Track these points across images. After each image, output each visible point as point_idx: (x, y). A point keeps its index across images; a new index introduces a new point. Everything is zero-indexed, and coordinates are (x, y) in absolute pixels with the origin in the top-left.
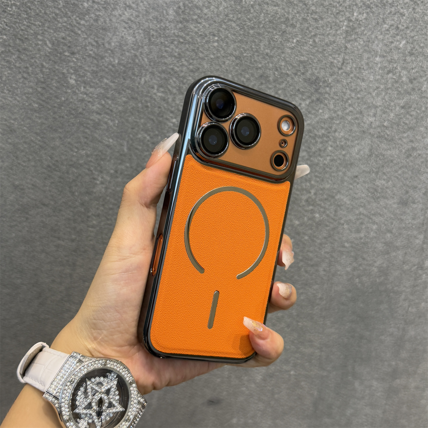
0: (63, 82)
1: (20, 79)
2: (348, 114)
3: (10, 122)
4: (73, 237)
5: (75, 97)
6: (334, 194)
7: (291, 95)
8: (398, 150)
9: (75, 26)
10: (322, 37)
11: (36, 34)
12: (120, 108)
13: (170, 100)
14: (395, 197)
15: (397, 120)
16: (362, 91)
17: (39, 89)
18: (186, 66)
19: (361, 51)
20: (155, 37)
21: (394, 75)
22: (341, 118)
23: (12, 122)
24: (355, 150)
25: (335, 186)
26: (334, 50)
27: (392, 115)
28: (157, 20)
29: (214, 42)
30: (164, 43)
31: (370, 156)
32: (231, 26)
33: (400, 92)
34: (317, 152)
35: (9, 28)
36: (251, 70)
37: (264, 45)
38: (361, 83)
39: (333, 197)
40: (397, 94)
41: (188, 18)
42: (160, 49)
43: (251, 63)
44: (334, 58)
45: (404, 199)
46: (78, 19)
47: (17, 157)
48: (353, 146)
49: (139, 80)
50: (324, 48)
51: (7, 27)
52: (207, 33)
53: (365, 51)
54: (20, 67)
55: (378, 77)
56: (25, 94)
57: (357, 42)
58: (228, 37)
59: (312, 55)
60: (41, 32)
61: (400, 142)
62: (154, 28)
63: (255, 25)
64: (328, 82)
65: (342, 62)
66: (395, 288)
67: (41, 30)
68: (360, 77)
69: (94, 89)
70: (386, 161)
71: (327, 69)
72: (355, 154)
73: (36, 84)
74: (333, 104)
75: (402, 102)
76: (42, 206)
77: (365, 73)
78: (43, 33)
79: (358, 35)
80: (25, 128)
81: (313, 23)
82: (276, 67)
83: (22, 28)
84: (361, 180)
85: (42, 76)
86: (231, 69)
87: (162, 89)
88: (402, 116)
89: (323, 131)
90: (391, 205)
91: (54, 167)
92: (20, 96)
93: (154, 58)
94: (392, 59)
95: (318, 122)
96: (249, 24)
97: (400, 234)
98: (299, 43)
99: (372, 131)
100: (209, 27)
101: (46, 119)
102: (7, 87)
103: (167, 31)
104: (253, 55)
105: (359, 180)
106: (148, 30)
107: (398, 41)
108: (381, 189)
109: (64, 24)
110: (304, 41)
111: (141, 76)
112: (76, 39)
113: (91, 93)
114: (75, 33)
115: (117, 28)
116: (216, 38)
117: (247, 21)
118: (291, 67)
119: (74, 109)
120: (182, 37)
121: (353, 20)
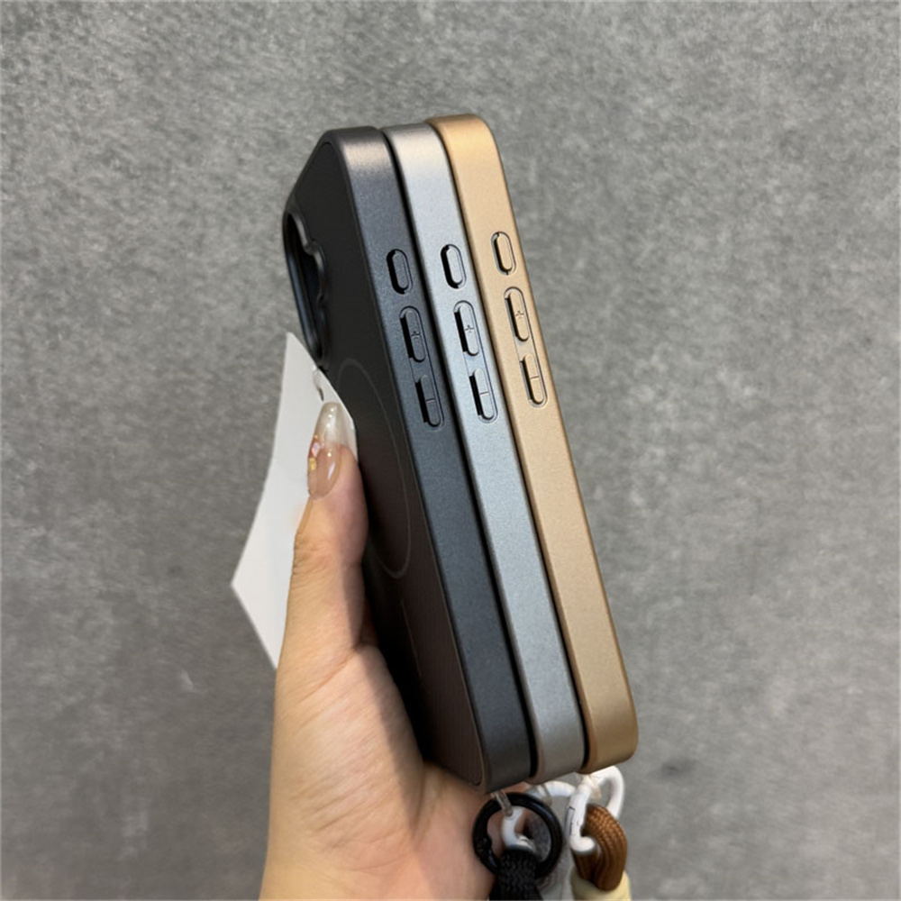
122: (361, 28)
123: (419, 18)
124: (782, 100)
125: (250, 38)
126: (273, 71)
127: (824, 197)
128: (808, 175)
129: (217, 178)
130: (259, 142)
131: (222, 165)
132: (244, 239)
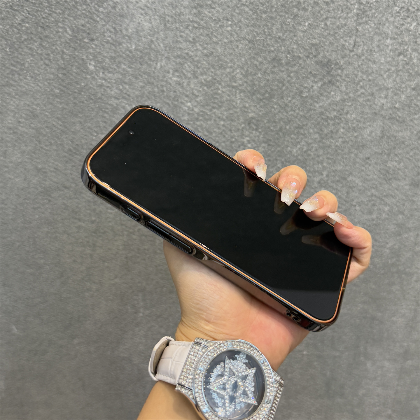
0: (82, 68)
1: (42, 65)
2: (359, 96)
3: (33, 108)
4: (93, 218)
5: (94, 83)
6: (346, 176)
7: (303, 78)
8: (410, 131)
9: (94, 13)
10: (332, 20)
11: (57, 22)
12: (137, 93)
13: (185, 84)
14: (407, 179)
15: (408, 102)
16: (374, 73)
17: (60, 75)
18: (200, 51)
19: (372, 33)
20: (170, 23)
21: (405, 56)
22: (353, 100)
23: (35, 107)
24: (367, 132)
25: (348, 168)
26: (345, 33)
27: (403, 97)
28: (172, 7)
29: (227, 26)
30: (179, 28)
31: (382, 137)
32: (244, 10)
33: (411, 73)
34: (329, 133)
35: (31, 17)
36: (264, 53)
37: (277, 28)
38: (373, 65)
39: (345, 179)
40: (409, 76)
41: (202, 3)
42: (175, 34)
43: (263, 46)
44: (346, 41)
45: (416, 181)
46: (96, 6)
47: (40, 142)
48: (364, 128)
49: (155, 65)
50: (336, 31)
51: (29, 16)
52: (221, 18)
53: (376, 33)
54: (41, 54)
55: (389, 59)
56: (47, 80)
57: (368, 25)
58: (241, 21)
59: (324, 38)
60: (61, 20)
61: (411, 123)
62: (169, 14)
63: (267, 9)
64: (340, 65)
65: (353, 44)
66: (407, 270)
67: (62, 18)
68: (371, 59)
69: (112, 74)
70: (398, 142)
71: (339, 52)
72: (367, 136)
73: (58, 70)
74: (345, 86)
75: (413, 84)
76: (64, 189)
77: (376, 55)
78: (63, 21)
79: (369, 17)
80: (47, 113)
81: (324, 6)
82: (289, 50)
83: (44, 16)
84: (373, 162)
85: (62, 62)
86: (244, 53)
87: (177, 74)
88: (413, 98)
89: (335, 114)
90: (402, 186)
91: (74, 151)
92: (41, 82)
93: (170, 43)
94: (402, 41)
95: (330, 104)
96: (262, 8)
97: (412, 215)
98: (311, 26)
99: (383, 113)
100: (222, 12)
101: (67, 105)
102: (30, 74)
103: (182, 17)
104: (266, 38)
105: (371, 161)
106: (164, 16)
107: (408, 23)
108: (393, 170)
109: (84, 12)
110: (315, 24)
111: (157, 61)
112: (95, 26)
113: (109, 78)
114: (94, 20)
115: (134, 15)
116: (230, 23)
117: (260, 5)
118: (303, 50)
119: (93, 95)
120: (196, 22)
121: (364, 3)
122: (65, 72)
123: (88, 68)
124: (247, 105)
125: (19, 74)
126: (29, 87)
127: (269, 145)
128: (262, 136)
129: (10, 129)
130: (27, 115)
131: (12, 124)
132: (23, 152)
